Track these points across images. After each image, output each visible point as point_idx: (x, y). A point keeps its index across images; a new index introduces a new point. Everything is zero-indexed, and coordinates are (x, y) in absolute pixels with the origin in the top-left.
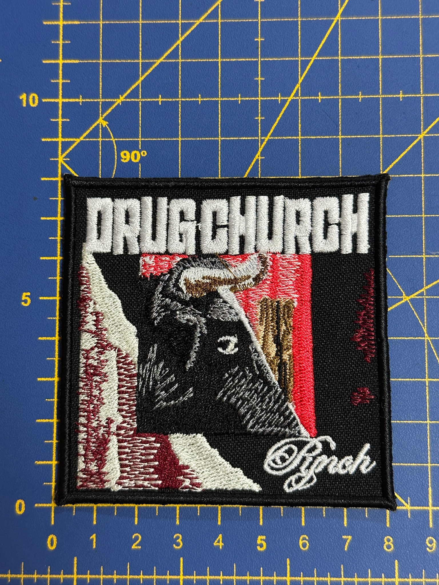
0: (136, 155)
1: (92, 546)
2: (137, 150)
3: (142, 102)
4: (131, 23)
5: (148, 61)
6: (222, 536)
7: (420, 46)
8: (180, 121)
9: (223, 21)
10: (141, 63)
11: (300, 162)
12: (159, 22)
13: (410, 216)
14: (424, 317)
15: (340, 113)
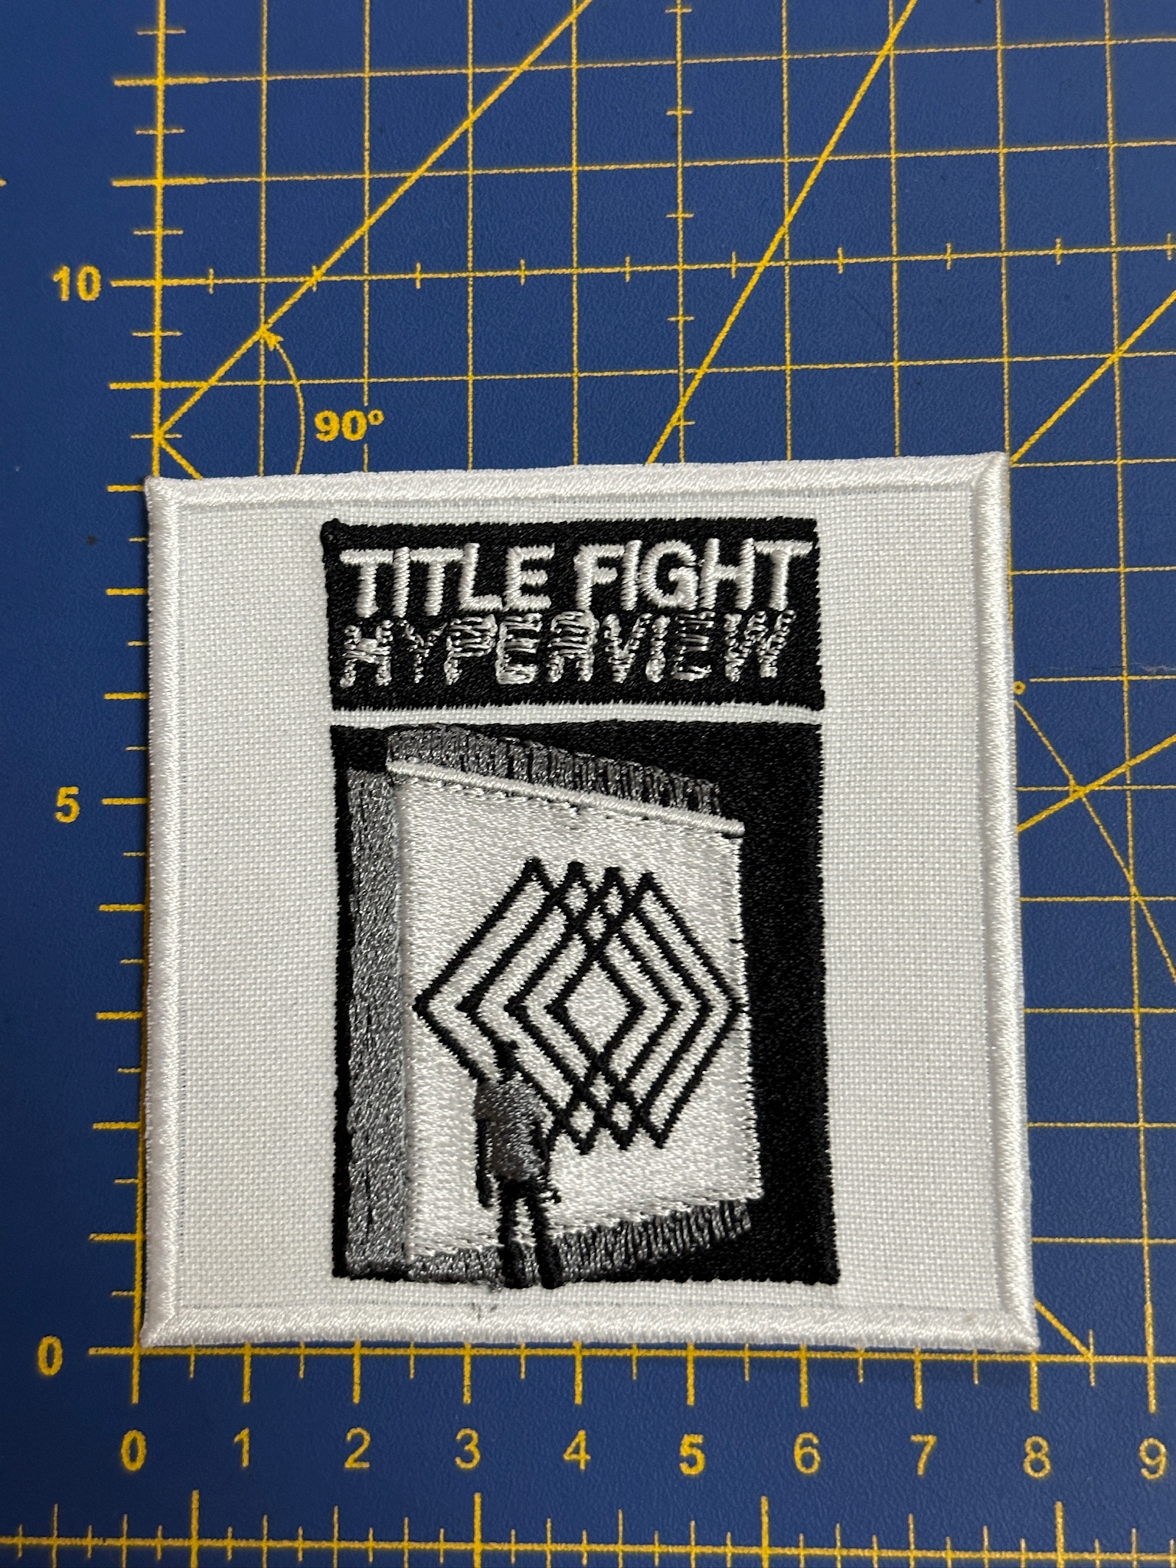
0: (354, 421)
1: (241, 1461)
2: (358, 409)
3: (370, 282)
4: (342, 79)
5: (386, 176)
6: (587, 1434)
7: (1107, 119)
8: (470, 331)
9: (582, 66)
10: (367, 182)
11: (789, 432)
12: (414, 73)
13: (1087, 571)
14: (1127, 841)
15: (895, 302)
